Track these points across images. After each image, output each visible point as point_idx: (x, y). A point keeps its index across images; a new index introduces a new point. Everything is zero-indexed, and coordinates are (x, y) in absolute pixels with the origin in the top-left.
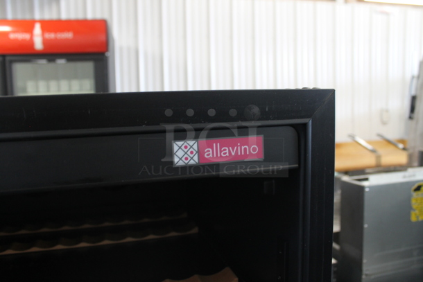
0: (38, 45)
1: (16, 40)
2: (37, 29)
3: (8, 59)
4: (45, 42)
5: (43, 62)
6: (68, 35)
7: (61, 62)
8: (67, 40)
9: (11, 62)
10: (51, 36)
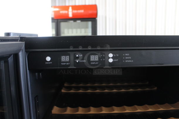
0: (70, 15)
1: (62, 14)
2: (70, 9)
3: (59, 21)
4: (73, 14)
5: (72, 22)
6: (82, 11)
7: (79, 21)
8: (81, 13)
9: (60, 22)
10: (75, 11)
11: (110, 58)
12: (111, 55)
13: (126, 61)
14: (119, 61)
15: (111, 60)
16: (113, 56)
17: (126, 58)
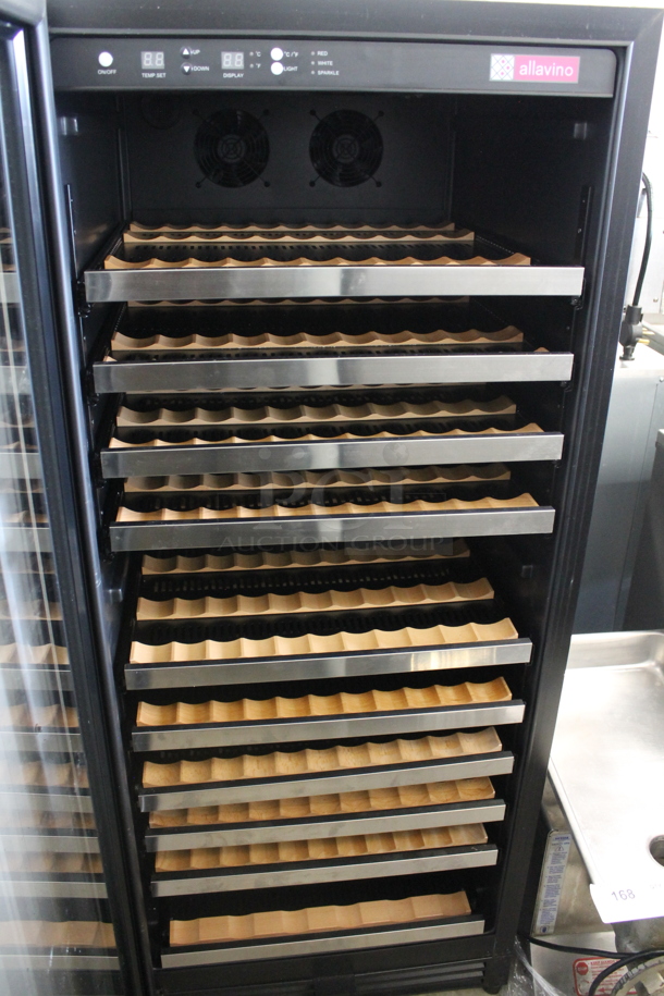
11: (273, 61)
12: (277, 53)
13: (320, 73)
14: (299, 72)
15: (277, 69)
16: (285, 55)
17: (320, 63)
